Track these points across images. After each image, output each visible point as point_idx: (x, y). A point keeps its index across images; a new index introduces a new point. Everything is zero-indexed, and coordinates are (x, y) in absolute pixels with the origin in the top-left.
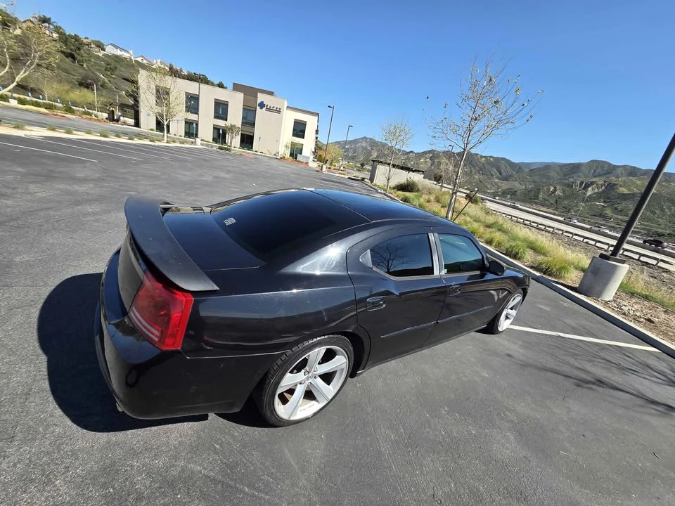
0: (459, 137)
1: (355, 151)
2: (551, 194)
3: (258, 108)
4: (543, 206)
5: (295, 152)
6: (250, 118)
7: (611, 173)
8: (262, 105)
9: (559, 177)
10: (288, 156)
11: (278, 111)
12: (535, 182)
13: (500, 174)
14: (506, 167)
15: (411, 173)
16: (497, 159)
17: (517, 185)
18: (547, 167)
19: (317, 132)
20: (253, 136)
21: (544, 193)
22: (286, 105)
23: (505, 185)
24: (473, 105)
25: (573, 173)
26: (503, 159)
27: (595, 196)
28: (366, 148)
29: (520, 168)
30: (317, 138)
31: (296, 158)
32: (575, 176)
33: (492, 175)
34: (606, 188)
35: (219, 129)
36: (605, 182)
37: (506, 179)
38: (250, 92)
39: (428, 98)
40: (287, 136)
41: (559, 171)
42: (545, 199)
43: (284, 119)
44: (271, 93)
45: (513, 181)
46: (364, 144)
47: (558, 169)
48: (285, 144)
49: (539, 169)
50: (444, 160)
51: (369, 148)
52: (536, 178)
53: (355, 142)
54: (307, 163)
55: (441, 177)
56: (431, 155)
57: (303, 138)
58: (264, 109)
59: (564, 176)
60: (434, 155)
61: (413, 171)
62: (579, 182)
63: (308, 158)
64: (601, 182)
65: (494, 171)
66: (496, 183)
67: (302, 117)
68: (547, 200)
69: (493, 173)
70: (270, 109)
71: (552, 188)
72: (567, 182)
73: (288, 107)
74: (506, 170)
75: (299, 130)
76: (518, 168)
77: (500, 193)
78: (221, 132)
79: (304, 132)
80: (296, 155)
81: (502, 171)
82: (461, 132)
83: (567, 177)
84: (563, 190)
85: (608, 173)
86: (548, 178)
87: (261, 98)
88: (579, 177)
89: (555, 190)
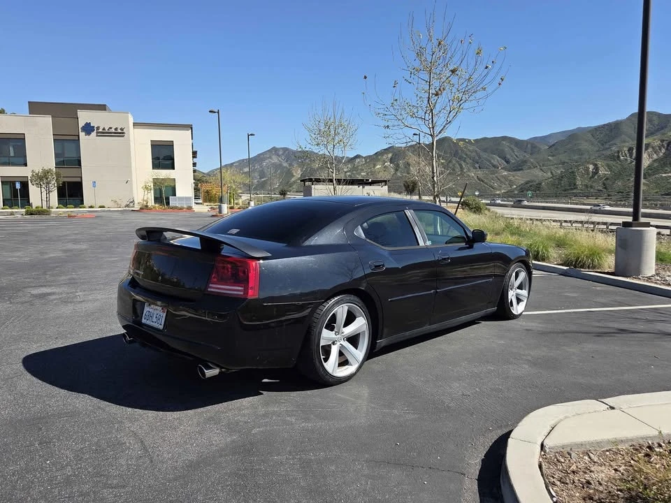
0: (420, 121)
1: (262, 175)
2: (593, 177)
3: (82, 135)
4: (587, 197)
5: (164, 194)
6: (70, 154)
7: (666, 127)
8: (88, 129)
9: (596, 149)
10: (151, 203)
11: (120, 133)
12: (563, 163)
13: (508, 162)
14: (512, 149)
15: (367, 187)
16: (496, 140)
17: (537, 174)
18: (572, 138)
19: (194, 154)
20: (80, 184)
21: (582, 176)
22: (131, 121)
23: (520, 178)
24: (427, 78)
25: (613, 138)
26: (504, 138)
27: (656, 165)
28: (281, 165)
29: (534, 147)
30: (194, 164)
31: (168, 203)
32: (617, 141)
33: (494, 166)
34: (667, 149)
35: (14, 183)
36: (662, 141)
37: (518, 168)
38: (63, 113)
39: (365, 77)
40: (143, 172)
41: (592, 139)
42: (587, 186)
43: (132, 144)
44: (102, 108)
45: (530, 168)
46: (275, 160)
47: (590, 135)
48: (143, 185)
49: (561, 143)
50: (412, 159)
51: (285, 164)
52: (563, 157)
53: (259, 158)
54: (190, 208)
55: (415, 184)
56: (390, 155)
57: (173, 168)
58: (94, 134)
59: (603, 145)
60: (395, 154)
61: (371, 184)
62: (626, 149)
63: (188, 199)
64: (657, 143)
65: (496, 160)
66: (504, 177)
67: (163, 135)
68: (591, 187)
69: (495, 163)
70: (104, 133)
71: (591, 167)
72: (608, 153)
73: (135, 124)
74: (515, 155)
75: (163, 156)
76: (531, 146)
77: (516, 192)
78: (18, 186)
79: (172, 159)
80: (168, 199)
81: (508, 156)
82: (421, 113)
83: (607, 146)
84: (608, 166)
85: (662, 128)
86: (580, 152)
87: (84, 117)
88: (624, 142)
89: (596, 168)
